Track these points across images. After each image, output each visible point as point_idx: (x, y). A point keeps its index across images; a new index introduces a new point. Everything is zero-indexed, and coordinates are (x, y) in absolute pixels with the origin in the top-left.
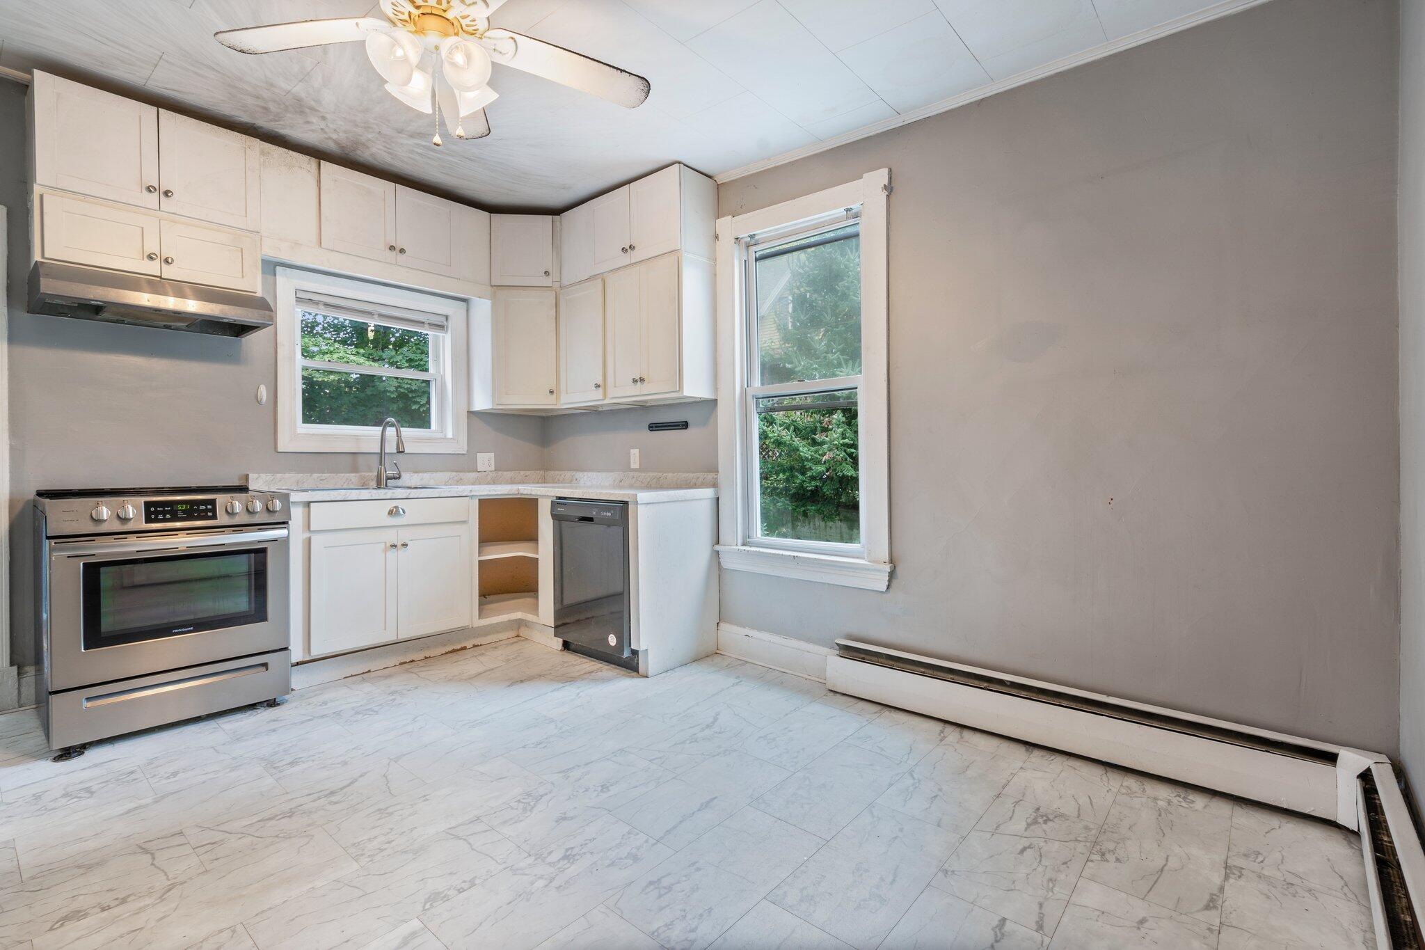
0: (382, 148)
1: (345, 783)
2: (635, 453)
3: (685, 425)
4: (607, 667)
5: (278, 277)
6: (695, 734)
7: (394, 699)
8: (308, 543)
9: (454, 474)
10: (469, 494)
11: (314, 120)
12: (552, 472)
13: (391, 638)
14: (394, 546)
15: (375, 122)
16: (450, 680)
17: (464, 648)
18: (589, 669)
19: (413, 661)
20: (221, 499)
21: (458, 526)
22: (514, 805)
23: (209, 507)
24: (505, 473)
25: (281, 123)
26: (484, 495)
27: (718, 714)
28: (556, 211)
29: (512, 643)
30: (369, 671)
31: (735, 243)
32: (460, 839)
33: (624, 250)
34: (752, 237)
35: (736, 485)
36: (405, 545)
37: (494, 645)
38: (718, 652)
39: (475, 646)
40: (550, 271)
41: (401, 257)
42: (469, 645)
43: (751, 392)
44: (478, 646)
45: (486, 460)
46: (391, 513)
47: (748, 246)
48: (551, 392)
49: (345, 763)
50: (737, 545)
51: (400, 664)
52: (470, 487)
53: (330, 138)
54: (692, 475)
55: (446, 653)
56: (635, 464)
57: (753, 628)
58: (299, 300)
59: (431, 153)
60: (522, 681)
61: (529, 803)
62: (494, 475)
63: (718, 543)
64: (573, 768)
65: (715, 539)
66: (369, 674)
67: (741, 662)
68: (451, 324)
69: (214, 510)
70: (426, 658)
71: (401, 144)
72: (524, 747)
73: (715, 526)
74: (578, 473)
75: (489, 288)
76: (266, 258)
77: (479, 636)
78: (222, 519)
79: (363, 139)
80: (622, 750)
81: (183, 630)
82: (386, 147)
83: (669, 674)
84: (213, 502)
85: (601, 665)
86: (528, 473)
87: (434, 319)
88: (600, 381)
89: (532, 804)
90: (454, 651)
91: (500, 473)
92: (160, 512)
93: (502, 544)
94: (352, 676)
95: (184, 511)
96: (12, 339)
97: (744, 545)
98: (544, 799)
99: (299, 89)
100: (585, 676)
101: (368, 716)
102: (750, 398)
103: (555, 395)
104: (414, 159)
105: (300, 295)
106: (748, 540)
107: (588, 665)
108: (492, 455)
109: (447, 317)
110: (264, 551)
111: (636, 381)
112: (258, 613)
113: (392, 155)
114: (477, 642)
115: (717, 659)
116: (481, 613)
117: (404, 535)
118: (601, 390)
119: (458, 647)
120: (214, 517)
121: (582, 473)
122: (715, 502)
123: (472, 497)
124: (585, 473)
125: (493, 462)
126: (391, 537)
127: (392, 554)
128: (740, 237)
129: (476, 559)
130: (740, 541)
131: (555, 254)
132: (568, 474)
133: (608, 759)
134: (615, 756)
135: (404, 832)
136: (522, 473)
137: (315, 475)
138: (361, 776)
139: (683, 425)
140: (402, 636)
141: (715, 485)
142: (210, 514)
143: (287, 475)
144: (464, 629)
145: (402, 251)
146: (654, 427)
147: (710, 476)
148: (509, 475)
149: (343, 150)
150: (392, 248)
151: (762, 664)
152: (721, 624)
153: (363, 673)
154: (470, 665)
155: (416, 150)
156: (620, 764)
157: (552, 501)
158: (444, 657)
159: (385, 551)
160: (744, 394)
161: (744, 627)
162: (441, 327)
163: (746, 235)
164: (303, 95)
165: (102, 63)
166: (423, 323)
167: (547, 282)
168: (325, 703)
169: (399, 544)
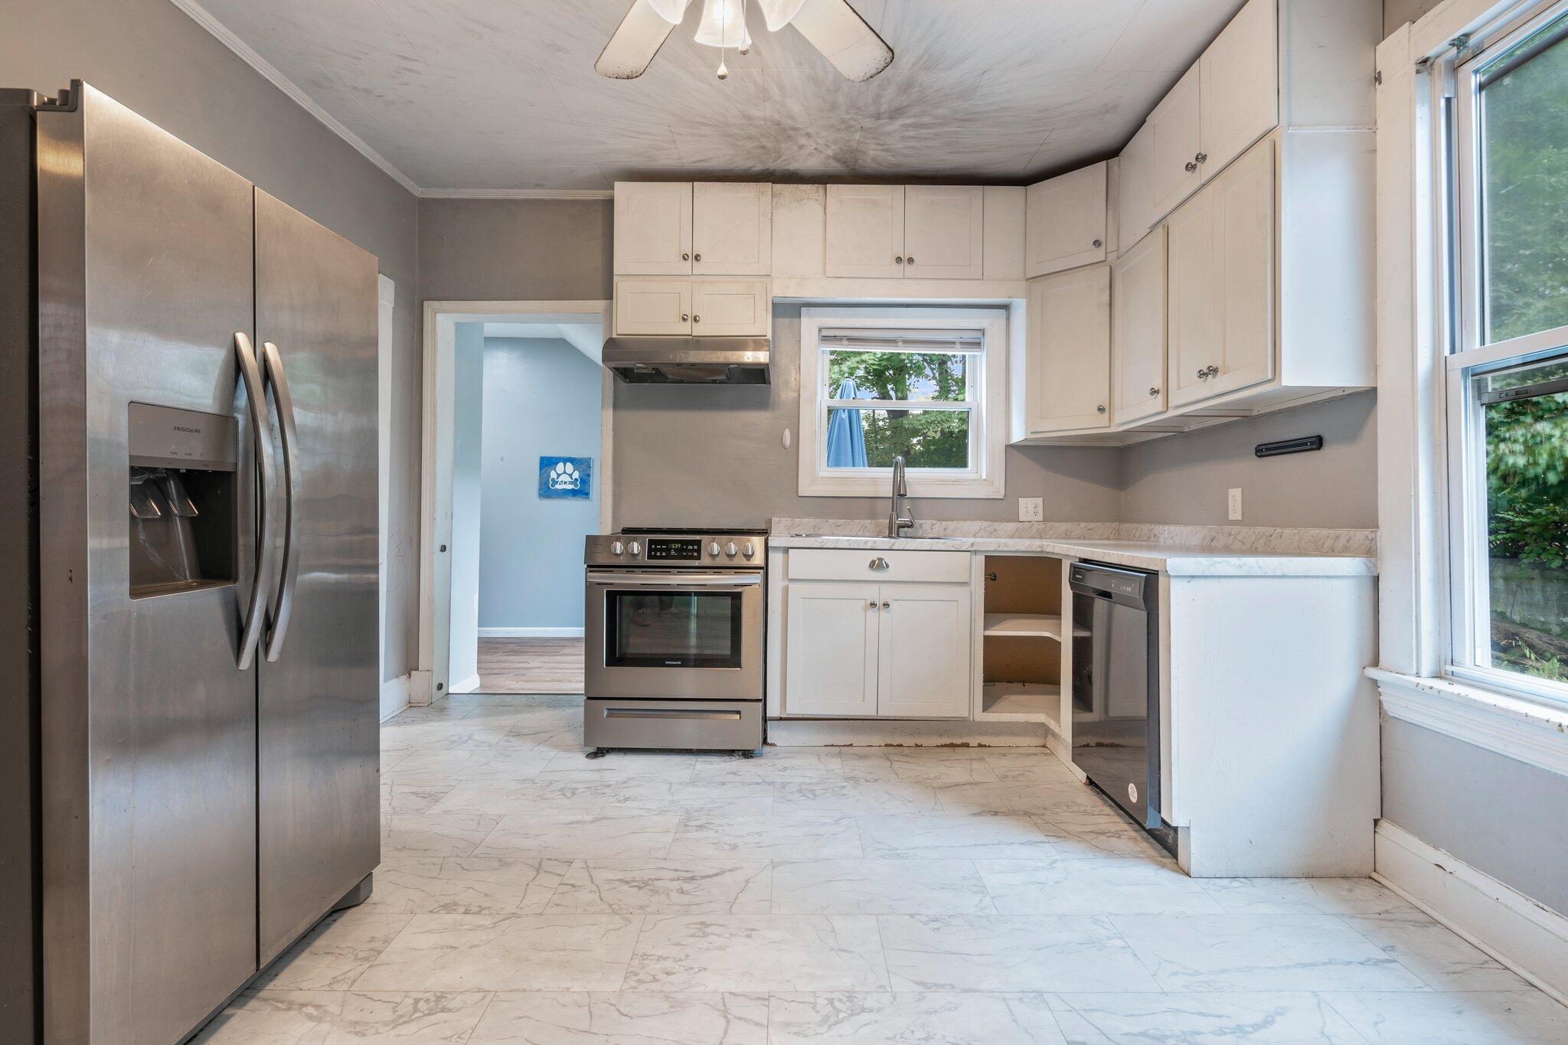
0: (875, 147)
1: (711, 872)
2: (1235, 495)
3: (1317, 443)
4: (1134, 834)
5: (802, 319)
6: (1199, 1033)
7: (843, 787)
8: (786, 590)
9: (986, 524)
10: (970, 549)
11: (803, 141)
12: (1127, 525)
13: (870, 712)
14: (873, 605)
15: (849, 116)
16: (918, 782)
17: (967, 745)
18: (1103, 827)
19: (901, 746)
20: (705, 539)
21: (955, 589)
22: (822, 1002)
23: (695, 547)
24: (1057, 524)
25: (784, 158)
26: (1006, 552)
27: (1281, 1012)
28: (1111, 153)
29: (1029, 755)
30: (851, 745)
31: (1418, 72)
32: (725, 1017)
33: (1190, 167)
34: (1460, 42)
35: (1418, 554)
36: (886, 605)
37: (1003, 751)
38: (1375, 876)
39: (980, 746)
40: (1102, 239)
41: (910, 270)
42: (973, 742)
43: (1458, 362)
44: (985, 746)
45: (1030, 508)
46: (872, 565)
47: (1454, 68)
48: (1101, 410)
49: (734, 847)
50: (1418, 675)
51: (886, 745)
52: (972, 540)
53: (828, 157)
54: (1325, 532)
55: (942, 746)
56: (1235, 512)
57: (1456, 854)
58: (825, 339)
59: (923, 131)
60: (996, 813)
61: (838, 1011)
62: (1041, 526)
63: (1376, 663)
64: (943, 986)
65: (1368, 657)
66: (850, 748)
67: (1420, 917)
68: (987, 340)
69: (699, 551)
70: (917, 746)
71: (890, 133)
72: (912, 916)
73: (1369, 633)
74: (1157, 527)
75: (1024, 283)
76: (776, 301)
77: (985, 734)
78: (705, 560)
79: (854, 144)
80: (1040, 993)
81: (673, 663)
82: (878, 144)
83: (1236, 884)
84: (698, 543)
85: (1126, 827)
86: (1093, 525)
87: (968, 337)
88: (1158, 384)
89: (842, 1015)
90: (952, 745)
91: (1049, 524)
92: (658, 550)
93: (1038, 618)
94: (832, 746)
95: (676, 550)
96: (616, 406)
97: (1438, 676)
98: (865, 1017)
99: (767, 111)
100: (1088, 837)
101: (804, 798)
102: (1456, 377)
103: (1107, 413)
104: (913, 148)
105: (825, 333)
106: (1449, 668)
107: (1106, 819)
108: (1040, 501)
109: (983, 331)
110: (740, 594)
111: (1204, 374)
112: (733, 659)
113: (890, 152)
114: (984, 740)
115: (1365, 891)
116: (988, 704)
117: (886, 593)
118: (1160, 397)
119: (959, 741)
120: (699, 558)
121: (1161, 527)
122: (1368, 585)
123: (976, 552)
124: (1166, 527)
125: (1040, 510)
126: (872, 593)
127: (872, 614)
128: (1430, 53)
129: (980, 633)
130: (1427, 667)
131: (1110, 212)
132: (1146, 527)
133: (1004, 1000)
134: (1021, 999)
135: (692, 968)
136: (1083, 525)
137: (831, 521)
138: (730, 870)
139: (1312, 443)
140: (884, 713)
141: (1370, 552)
142: (695, 554)
143: (806, 520)
144: (962, 720)
145: (911, 260)
146: (1265, 451)
147: (1360, 535)
148: (1063, 527)
149: (848, 167)
150: (899, 260)
151: (1475, 942)
152: (1385, 825)
153: (845, 746)
154: (955, 770)
155: (907, 134)
156: (1015, 1021)
157: (1071, 564)
158: (937, 749)
159: (865, 610)
160: (1440, 368)
161: (1436, 848)
162: (977, 345)
163: (1444, 44)
164: (777, 116)
165: (650, 158)
166: (954, 343)
167: (1099, 254)
168: (785, 769)
169: (880, 603)
